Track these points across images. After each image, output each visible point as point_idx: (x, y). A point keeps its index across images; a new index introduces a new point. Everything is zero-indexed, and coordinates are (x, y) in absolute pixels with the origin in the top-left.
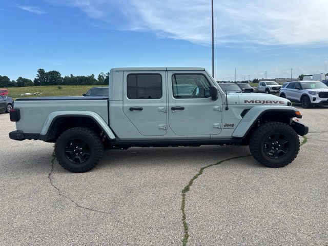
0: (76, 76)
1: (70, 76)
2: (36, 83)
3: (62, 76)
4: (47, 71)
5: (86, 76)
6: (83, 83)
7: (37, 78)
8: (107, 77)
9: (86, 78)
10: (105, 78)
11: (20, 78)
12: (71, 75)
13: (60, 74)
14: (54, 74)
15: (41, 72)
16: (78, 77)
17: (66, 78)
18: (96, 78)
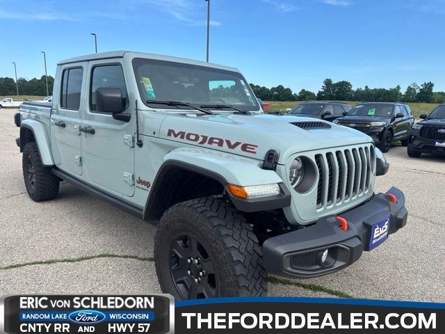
0: (373, 89)
1: (363, 89)
2: (320, 97)
3: (352, 89)
4: (334, 82)
5: (387, 88)
6: (381, 98)
7: (321, 90)
8: (421, 90)
9: (388, 91)
10: (418, 91)
11: (303, 91)
12: (366, 87)
13: (351, 85)
14: (344, 86)
15: (328, 82)
16: (375, 90)
17: (359, 91)
18: (403, 91)
